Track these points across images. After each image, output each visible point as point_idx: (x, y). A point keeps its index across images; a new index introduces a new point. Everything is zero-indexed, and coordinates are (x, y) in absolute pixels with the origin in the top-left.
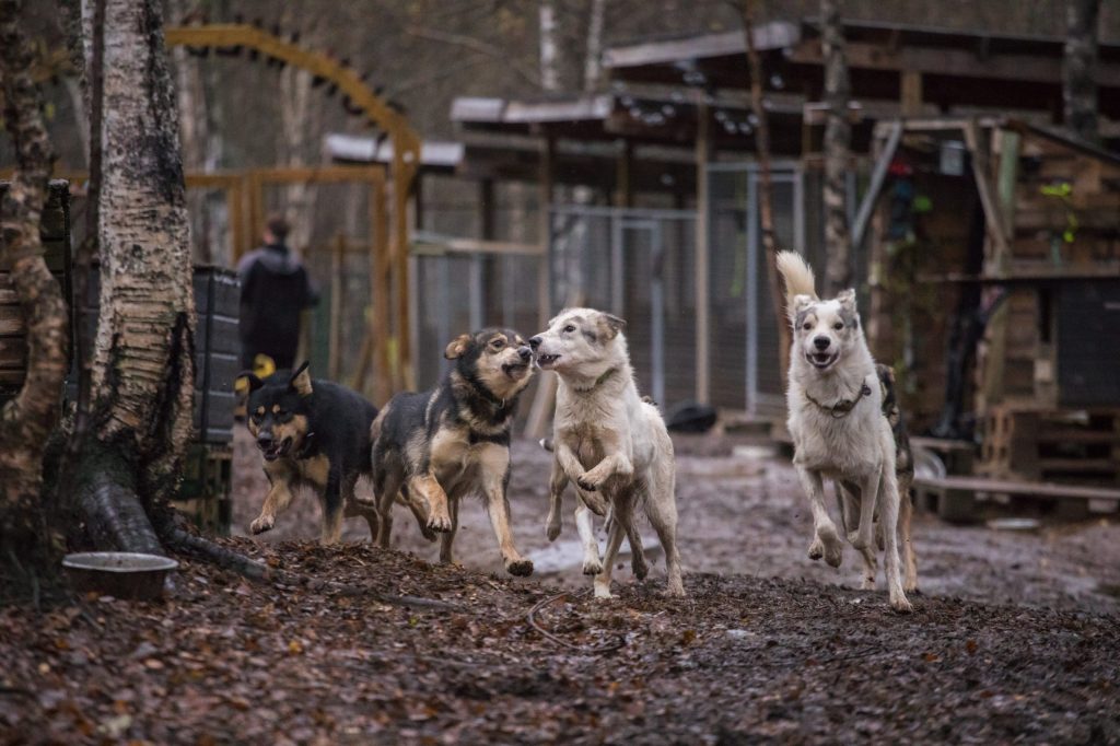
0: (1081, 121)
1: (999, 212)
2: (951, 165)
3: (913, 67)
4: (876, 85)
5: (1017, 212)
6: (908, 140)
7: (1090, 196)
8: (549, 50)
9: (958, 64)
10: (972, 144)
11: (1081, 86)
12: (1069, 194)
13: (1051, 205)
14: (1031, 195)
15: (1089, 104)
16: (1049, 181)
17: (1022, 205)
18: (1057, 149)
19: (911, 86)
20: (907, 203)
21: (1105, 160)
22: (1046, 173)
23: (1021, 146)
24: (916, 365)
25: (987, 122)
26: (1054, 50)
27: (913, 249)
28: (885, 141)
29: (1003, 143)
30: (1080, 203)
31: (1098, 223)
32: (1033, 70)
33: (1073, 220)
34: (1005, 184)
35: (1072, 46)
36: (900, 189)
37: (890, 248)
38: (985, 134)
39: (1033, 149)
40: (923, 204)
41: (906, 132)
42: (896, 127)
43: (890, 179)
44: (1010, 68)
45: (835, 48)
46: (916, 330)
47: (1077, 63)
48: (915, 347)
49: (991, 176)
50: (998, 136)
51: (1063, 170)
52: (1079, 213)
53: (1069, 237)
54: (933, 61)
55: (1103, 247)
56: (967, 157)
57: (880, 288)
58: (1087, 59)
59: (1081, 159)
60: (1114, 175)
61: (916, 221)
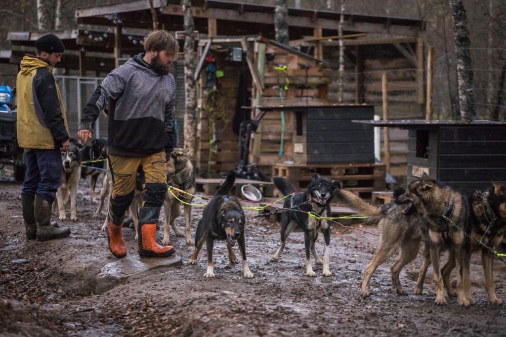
0: (283, 40)
1: (258, 77)
2: (237, 57)
3: (213, 17)
5: (265, 77)
6: (215, 47)
7: (294, 70)
8: (40, 15)
9: (231, 16)
10: (245, 49)
11: (282, 25)
12: (286, 69)
13: (279, 75)
14: (271, 70)
15: (285, 33)
16: (277, 65)
17: (267, 74)
18: (280, 50)
19: (212, 25)
20: (214, 74)
21: (300, 55)
22: (276, 61)
23: (266, 50)
24: (217, 142)
25: (251, 39)
26: (270, 11)
27: (216, 93)
28: (204, 47)
29: (259, 48)
30: (290, 73)
31: (297, 82)
32: (262, 18)
33: (288, 81)
34: (260, 65)
35: (278, 8)
36: (210, 68)
37: (206, 93)
38: (251, 44)
39: (271, 51)
40: (220, 74)
41: (212, 44)
42: (209, 41)
43: (205, 64)
44: (252, 18)
45: (187, 7)
46: (217, 127)
47: (280, 15)
48: (217, 134)
49: (254, 62)
50: (256, 45)
51: (283, 60)
52: (290, 78)
53: (286, 88)
54: (221, 14)
55: (299, 92)
56: (244, 54)
57: (203, 109)
58: (284, 14)
59: (290, 55)
60: (303, 62)
61: (217, 81)
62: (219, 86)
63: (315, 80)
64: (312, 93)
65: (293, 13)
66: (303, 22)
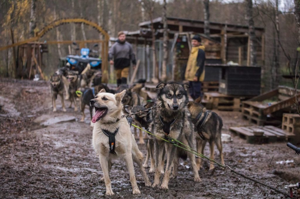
0: (207, 34)
2: (184, 40)
3: (181, 25)
4: (175, 28)
6: (179, 36)
9: (188, 24)
10: (188, 36)
11: (207, 28)
15: (208, 31)
19: (181, 28)
20: (180, 46)
25: (190, 33)
26: (203, 23)
27: (180, 54)
28: (176, 36)
32: (200, 26)
35: (206, 22)
36: (178, 44)
37: (176, 54)
38: (190, 35)
40: (182, 46)
42: (178, 34)
43: (177, 42)
44: (196, 25)
47: (206, 25)
50: (192, 35)
54: (184, 24)
56: (187, 39)
58: (208, 24)
59: (206, 40)
60: (211, 42)
61: (181, 49)
62: (182, 51)
63: (215, 49)
64: (214, 54)
65: (212, 24)
66: (216, 28)
